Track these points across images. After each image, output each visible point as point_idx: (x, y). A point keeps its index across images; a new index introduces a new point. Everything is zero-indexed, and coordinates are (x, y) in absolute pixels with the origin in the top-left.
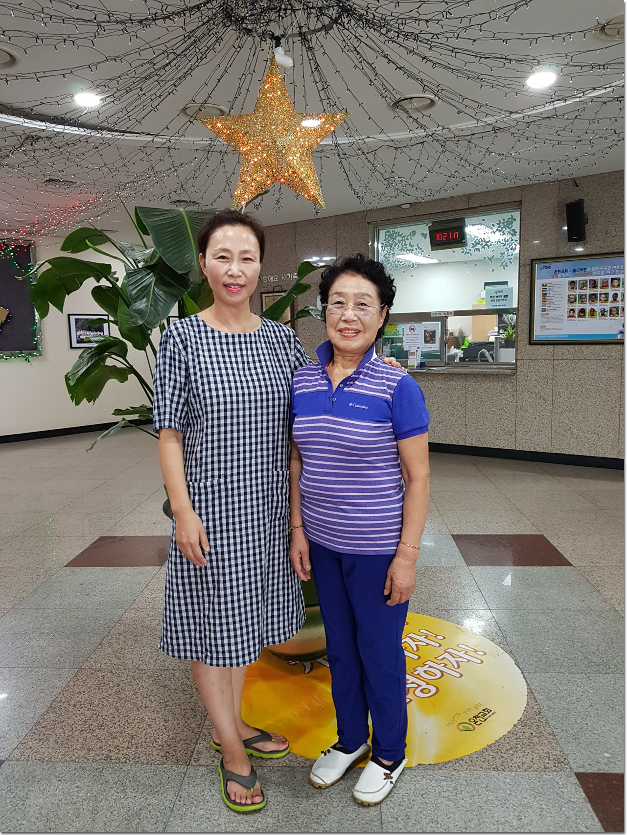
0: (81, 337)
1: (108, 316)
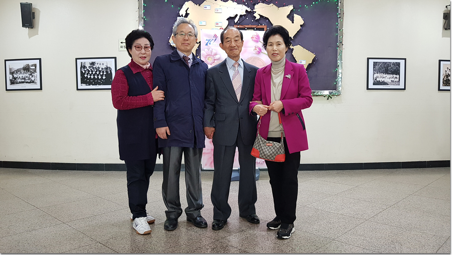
0: (378, 79)
1: (405, 59)
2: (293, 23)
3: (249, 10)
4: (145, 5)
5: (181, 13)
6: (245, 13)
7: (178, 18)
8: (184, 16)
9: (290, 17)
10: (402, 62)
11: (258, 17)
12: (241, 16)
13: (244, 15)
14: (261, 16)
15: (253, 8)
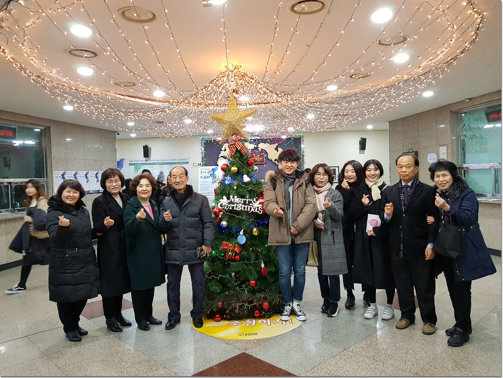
1: (338, 167)
2: (278, 152)
3: (256, 146)
4: (205, 146)
5: (222, 149)
6: (254, 148)
7: (221, 152)
8: (224, 150)
9: (276, 149)
10: (337, 169)
11: (260, 150)
12: (252, 149)
13: (253, 149)
14: (262, 149)
15: (257, 145)
